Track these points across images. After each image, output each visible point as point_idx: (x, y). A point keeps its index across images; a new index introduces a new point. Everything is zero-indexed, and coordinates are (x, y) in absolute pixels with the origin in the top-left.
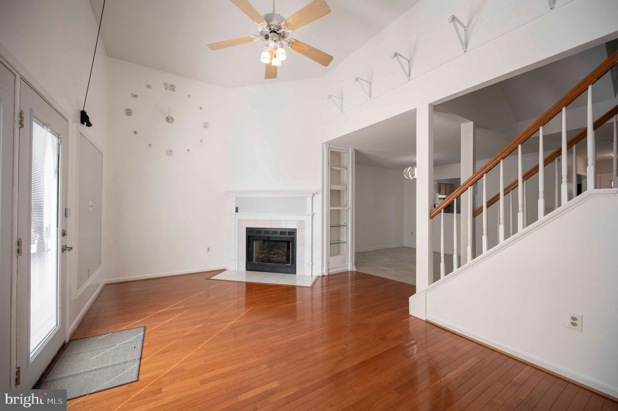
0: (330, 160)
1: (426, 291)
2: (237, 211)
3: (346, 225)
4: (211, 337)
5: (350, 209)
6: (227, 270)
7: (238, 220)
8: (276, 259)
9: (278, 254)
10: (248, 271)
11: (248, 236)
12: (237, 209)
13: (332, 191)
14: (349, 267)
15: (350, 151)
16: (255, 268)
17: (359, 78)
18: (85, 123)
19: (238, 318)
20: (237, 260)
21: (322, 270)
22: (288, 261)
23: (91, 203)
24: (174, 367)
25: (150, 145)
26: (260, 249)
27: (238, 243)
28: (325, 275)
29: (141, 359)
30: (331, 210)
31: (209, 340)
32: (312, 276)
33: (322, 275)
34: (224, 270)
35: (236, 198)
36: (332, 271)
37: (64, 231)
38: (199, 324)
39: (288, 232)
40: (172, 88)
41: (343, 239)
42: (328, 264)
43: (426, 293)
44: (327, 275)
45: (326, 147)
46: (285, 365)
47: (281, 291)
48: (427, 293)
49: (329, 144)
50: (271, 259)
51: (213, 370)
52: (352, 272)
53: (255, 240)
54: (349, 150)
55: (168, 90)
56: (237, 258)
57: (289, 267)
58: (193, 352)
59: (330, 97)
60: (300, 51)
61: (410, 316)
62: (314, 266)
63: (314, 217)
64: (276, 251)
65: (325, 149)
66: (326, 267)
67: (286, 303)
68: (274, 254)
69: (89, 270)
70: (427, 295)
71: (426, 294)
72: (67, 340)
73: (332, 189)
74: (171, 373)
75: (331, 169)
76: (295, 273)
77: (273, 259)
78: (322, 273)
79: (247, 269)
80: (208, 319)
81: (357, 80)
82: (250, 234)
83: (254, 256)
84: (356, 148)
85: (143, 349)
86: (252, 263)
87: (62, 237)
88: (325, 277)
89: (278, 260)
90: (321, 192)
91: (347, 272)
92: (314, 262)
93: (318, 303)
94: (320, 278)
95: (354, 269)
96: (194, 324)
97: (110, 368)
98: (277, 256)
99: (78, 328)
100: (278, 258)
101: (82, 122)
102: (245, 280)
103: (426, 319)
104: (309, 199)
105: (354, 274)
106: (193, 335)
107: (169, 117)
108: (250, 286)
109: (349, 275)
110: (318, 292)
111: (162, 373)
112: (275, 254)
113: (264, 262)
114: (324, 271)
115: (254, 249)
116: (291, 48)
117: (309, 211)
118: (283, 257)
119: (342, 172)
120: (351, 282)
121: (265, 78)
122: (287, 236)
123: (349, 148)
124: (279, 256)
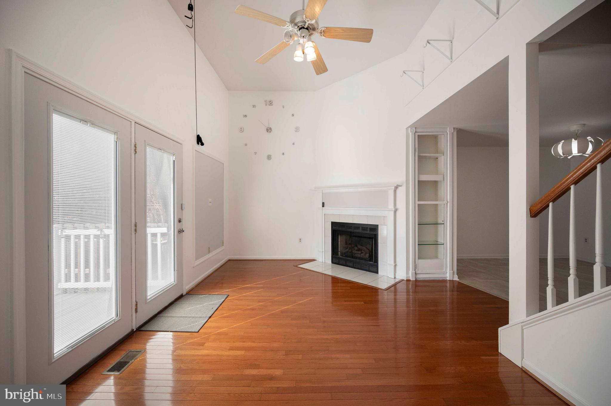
0: (417, 146)
1: (522, 324)
2: (323, 206)
3: (443, 222)
4: (263, 315)
5: (448, 204)
6: (316, 260)
7: (325, 214)
8: (359, 255)
9: (361, 250)
10: (334, 264)
11: (333, 230)
12: (323, 204)
13: (420, 182)
14: (448, 275)
15: (448, 132)
16: (339, 262)
17: (431, 40)
18: (200, 143)
19: (294, 304)
20: (324, 252)
21: (407, 273)
22: (371, 260)
23: (210, 200)
24: (224, 330)
25: (256, 153)
26: (346, 244)
27: (325, 236)
28: (411, 280)
29: (210, 317)
30: (419, 205)
31: (260, 317)
32: (395, 278)
33: (407, 279)
34: (314, 260)
35: (322, 193)
36: (421, 277)
37: (179, 219)
38: (263, 302)
39: (370, 228)
40: (271, 103)
41: (440, 240)
42: (415, 267)
43: (522, 327)
44: (415, 280)
45: (411, 132)
46: (300, 358)
47: (350, 288)
48: (524, 328)
49: (415, 128)
50: (354, 255)
51: (244, 342)
52: (452, 282)
53: (340, 234)
54: (447, 130)
55: (268, 105)
56: (324, 250)
57: (372, 265)
58: (242, 323)
59: (405, 73)
60: (335, 37)
61: (499, 354)
62: (398, 268)
63: (398, 213)
64: (359, 247)
65: (411, 134)
66: (412, 270)
67: (345, 301)
68: (357, 250)
69: (209, 248)
70: (525, 331)
71: (522, 330)
72: (184, 293)
73: (421, 179)
74: (219, 334)
75: (419, 156)
76: (377, 272)
77: (356, 255)
78: (407, 277)
79: (333, 262)
80: (271, 299)
81: (429, 43)
82: (334, 228)
83: (339, 250)
84: (457, 126)
85: (217, 310)
86: (338, 256)
87: (178, 223)
88: (411, 282)
89: (361, 256)
90: (405, 184)
91: (444, 281)
92: (398, 263)
93: (402, 309)
94: (405, 282)
95: (456, 278)
96: (259, 302)
97: (191, 318)
98: (360, 252)
99: (195, 287)
100: (361, 254)
101: (198, 143)
102: (330, 274)
103: (522, 366)
104: (391, 193)
105: (456, 284)
106: (253, 309)
107: (268, 128)
108: (335, 281)
109: (448, 285)
110: (402, 297)
111: (213, 332)
112: (359, 250)
113: (347, 256)
114: (410, 275)
115: (339, 243)
116: (325, 37)
117: (391, 206)
118: (366, 254)
119: (439, 159)
120: (451, 293)
121: (317, 74)
122: (368, 232)
123: (447, 128)
124: (362, 253)
